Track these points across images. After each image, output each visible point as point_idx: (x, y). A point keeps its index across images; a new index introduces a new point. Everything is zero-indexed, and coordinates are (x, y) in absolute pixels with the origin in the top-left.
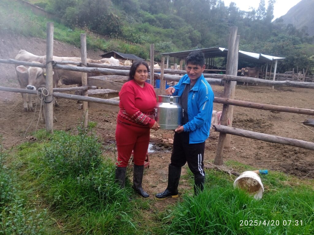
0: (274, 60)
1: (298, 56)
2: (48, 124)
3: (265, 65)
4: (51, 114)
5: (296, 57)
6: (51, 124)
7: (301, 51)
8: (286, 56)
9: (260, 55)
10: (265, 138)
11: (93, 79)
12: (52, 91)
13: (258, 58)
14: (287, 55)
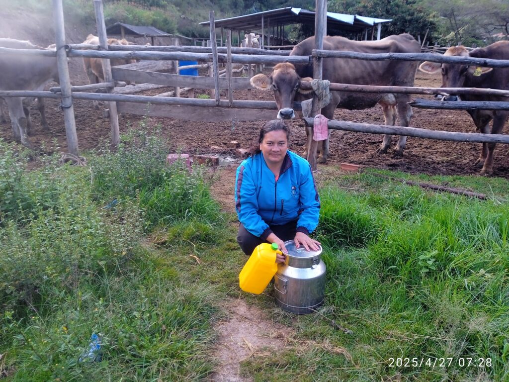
0: (376, 25)
1: (412, 14)
2: (71, 138)
3: (364, 32)
4: (73, 125)
5: (409, 18)
6: (74, 139)
7: (416, 7)
8: (394, 16)
9: (355, 17)
10: (367, 128)
11: (120, 69)
12: (70, 91)
13: (352, 23)
14: (396, 15)
